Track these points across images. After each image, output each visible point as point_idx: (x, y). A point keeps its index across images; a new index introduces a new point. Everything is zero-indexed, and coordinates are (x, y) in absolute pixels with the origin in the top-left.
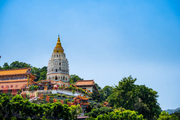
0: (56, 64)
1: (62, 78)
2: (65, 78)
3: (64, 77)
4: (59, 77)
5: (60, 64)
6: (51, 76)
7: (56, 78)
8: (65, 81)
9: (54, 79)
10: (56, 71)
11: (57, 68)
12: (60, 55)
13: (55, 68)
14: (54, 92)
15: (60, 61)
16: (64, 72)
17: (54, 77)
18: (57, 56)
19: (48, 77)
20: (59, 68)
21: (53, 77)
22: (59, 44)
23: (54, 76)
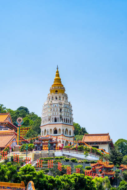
0: (55, 110)
1: (64, 131)
2: (69, 131)
3: (67, 129)
4: (60, 129)
5: (61, 110)
6: (48, 128)
7: (56, 132)
8: (69, 135)
9: (53, 132)
10: (56, 121)
11: (57, 117)
12: (60, 97)
13: (54, 117)
14: (58, 154)
15: (61, 106)
16: (67, 122)
17: (53, 130)
18: (57, 99)
19: (42, 129)
20: (59, 117)
21: (51, 130)
22: (59, 80)
23: (53, 127)
